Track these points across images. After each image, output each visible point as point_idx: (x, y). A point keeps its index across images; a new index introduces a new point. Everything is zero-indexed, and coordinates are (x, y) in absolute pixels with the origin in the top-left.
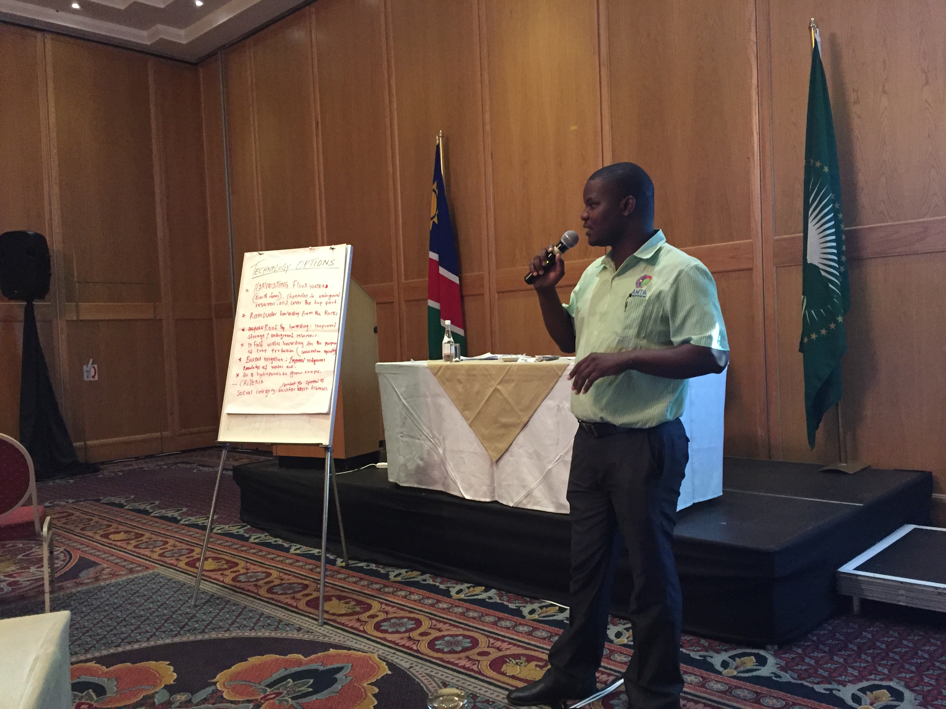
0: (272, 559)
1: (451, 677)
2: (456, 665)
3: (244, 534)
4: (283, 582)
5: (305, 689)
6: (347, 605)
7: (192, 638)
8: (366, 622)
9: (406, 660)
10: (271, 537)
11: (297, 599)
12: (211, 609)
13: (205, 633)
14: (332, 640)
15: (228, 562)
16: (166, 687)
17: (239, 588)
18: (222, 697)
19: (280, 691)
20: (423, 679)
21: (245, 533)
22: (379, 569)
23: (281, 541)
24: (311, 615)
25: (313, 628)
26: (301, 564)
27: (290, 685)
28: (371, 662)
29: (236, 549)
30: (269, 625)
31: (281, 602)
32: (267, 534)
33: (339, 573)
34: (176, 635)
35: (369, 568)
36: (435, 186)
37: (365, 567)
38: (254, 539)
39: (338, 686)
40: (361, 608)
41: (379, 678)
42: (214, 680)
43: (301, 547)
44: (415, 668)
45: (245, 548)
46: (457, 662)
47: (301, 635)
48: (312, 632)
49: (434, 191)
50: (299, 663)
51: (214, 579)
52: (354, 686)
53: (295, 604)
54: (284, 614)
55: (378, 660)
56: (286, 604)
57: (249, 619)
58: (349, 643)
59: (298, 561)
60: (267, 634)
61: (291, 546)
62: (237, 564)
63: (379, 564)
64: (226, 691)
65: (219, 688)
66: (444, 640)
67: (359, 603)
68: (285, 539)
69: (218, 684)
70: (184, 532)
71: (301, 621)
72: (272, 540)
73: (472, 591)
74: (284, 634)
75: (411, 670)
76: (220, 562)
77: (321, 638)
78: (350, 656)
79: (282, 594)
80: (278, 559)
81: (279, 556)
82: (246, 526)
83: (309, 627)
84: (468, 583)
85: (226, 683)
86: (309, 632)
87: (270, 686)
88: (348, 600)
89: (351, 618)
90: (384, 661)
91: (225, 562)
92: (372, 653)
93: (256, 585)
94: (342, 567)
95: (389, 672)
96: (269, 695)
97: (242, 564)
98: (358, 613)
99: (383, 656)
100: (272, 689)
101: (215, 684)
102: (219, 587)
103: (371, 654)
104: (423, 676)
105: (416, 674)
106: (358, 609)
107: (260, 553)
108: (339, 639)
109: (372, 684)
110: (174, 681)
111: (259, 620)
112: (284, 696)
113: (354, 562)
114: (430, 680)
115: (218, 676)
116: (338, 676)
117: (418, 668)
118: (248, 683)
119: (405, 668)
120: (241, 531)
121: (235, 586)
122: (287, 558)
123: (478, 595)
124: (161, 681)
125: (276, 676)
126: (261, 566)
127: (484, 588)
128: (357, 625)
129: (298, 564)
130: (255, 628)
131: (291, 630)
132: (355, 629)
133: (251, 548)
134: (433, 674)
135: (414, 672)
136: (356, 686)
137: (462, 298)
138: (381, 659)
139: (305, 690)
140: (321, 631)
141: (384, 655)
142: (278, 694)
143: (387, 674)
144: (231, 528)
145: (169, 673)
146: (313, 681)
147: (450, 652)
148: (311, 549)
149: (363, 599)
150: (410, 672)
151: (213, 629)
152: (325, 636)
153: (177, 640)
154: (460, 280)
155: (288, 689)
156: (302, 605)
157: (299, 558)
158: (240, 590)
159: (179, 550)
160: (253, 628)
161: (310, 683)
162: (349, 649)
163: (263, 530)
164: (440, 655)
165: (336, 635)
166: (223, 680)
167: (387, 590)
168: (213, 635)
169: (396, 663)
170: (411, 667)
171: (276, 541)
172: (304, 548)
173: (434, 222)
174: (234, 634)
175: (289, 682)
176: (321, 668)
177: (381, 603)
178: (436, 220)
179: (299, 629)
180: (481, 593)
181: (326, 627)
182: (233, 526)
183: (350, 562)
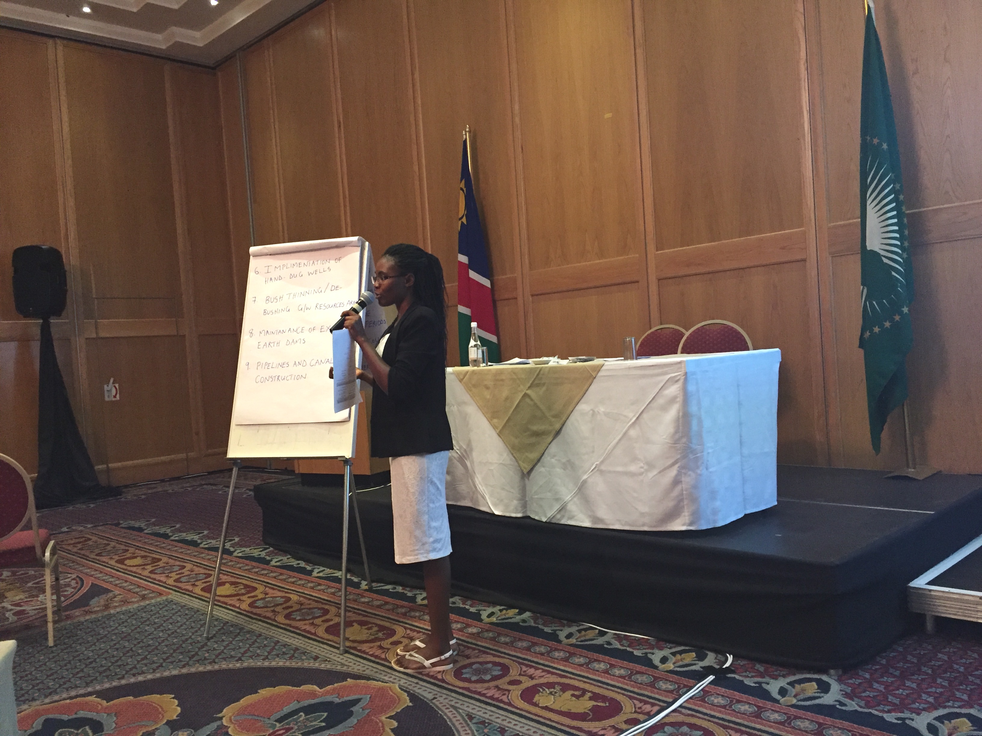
0: (293, 583)
1: (478, 709)
2: (484, 695)
3: (266, 557)
4: (303, 607)
5: (317, 724)
6: (370, 631)
7: (201, 669)
8: (388, 649)
9: (429, 690)
10: (293, 560)
11: (316, 625)
12: (224, 637)
13: (215, 663)
14: (350, 669)
15: (246, 586)
16: (168, 723)
17: (255, 614)
18: (227, 732)
19: (291, 726)
20: (447, 711)
21: (266, 555)
22: (406, 592)
23: (304, 563)
24: (330, 643)
25: (330, 656)
26: (322, 587)
27: (301, 719)
28: (391, 693)
29: (256, 573)
30: (284, 653)
31: (299, 629)
32: (289, 556)
33: (363, 597)
34: (184, 666)
35: (394, 591)
36: (462, 185)
37: (391, 590)
38: (276, 562)
39: (353, 721)
40: (383, 634)
41: (399, 711)
42: (220, 715)
43: (324, 570)
44: (439, 699)
45: (266, 572)
46: (485, 692)
47: (317, 665)
48: (329, 661)
49: (462, 189)
50: (313, 695)
51: (230, 605)
52: (371, 719)
53: (313, 631)
54: (300, 642)
55: (399, 690)
56: (305, 630)
57: (263, 647)
58: (368, 672)
59: (320, 585)
60: (281, 664)
61: (314, 569)
62: (255, 589)
63: (407, 587)
64: (232, 726)
65: (225, 724)
66: (472, 668)
67: (382, 628)
68: (308, 561)
69: (224, 719)
70: (203, 555)
71: (318, 648)
72: (294, 563)
73: (505, 615)
74: (300, 664)
75: (434, 701)
76: (237, 587)
77: (339, 667)
78: (368, 687)
79: (300, 620)
80: (300, 582)
81: (300, 579)
82: (268, 548)
83: (327, 655)
84: (501, 605)
85: (233, 717)
86: (326, 660)
87: (279, 720)
88: (370, 626)
89: (372, 645)
90: (405, 691)
91: (242, 587)
92: (393, 683)
93: (273, 611)
94: (366, 590)
95: (411, 704)
96: (278, 730)
97: (261, 588)
98: (381, 640)
99: (404, 687)
100: (282, 724)
101: (221, 718)
102: (234, 614)
103: (392, 684)
104: (447, 708)
105: (440, 706)
106: (380, 635)
107: (281, 577)
108: (359, 667)
109: (390, 717)
110: (177, 717)
111: (274, 648)
112: (295, 732)
113: (379, 585)
114: (455, 712)
115: (225, 710)
116: (354, 709)
117: (441, 699)
118: (256, 718)
119: (427, 699)
120: (263, 554)
121: (252, 613)
122: (309, 582)
123: (511, 618)
124: (163, 717)
125: (287, 710)
126: (279, 591)
127: (517, 611)
128: (378, 652)
129: (319, 587)
130: (269, 657)
131: (307, 659)
132: (376, 657)
133: (272, 572)
134: (457, 705)
135: (437, 703)
136: (373, 720)
137: (494, 302)
138: (402, 690)
139: (317, 725)
140: (339, 660)
141: (406, 685)
142: (288, 730)
143: (408, 706)
144: (252, 551)
145: (174, 707)
146: (327, 716)
147: (476, 682)
148: (335, 571)
149: (387, 624)
150: (434, 704)
151: (225, 659)
152: (343, 665)
153: (184, 671)
154: (492, 284)
155: (299, 724)
156: (321, 631)
157: (321, 581)
158: (255, 617)
159: (196, 574)
160: (267, 658)
161: (324, 717)
162: (368, 678)
163: (285, 552)
164: (466, 685)
165: (355, 664)
166: (230, 714)
167: (413, 614)
168: (224, 666)
169: (418, 693)
170: (435, 698)
171: (299, 564)
172: (328, 571)
173: (462, 223)
174: (245, 664)
175: (301, 716)
176: (337, 700)
177: (406, 628)
178: (464, 220)
179: (316, 658)
180: (514, 616)
181: (346, 655)
182: (255, 549)
183: (374, 585)
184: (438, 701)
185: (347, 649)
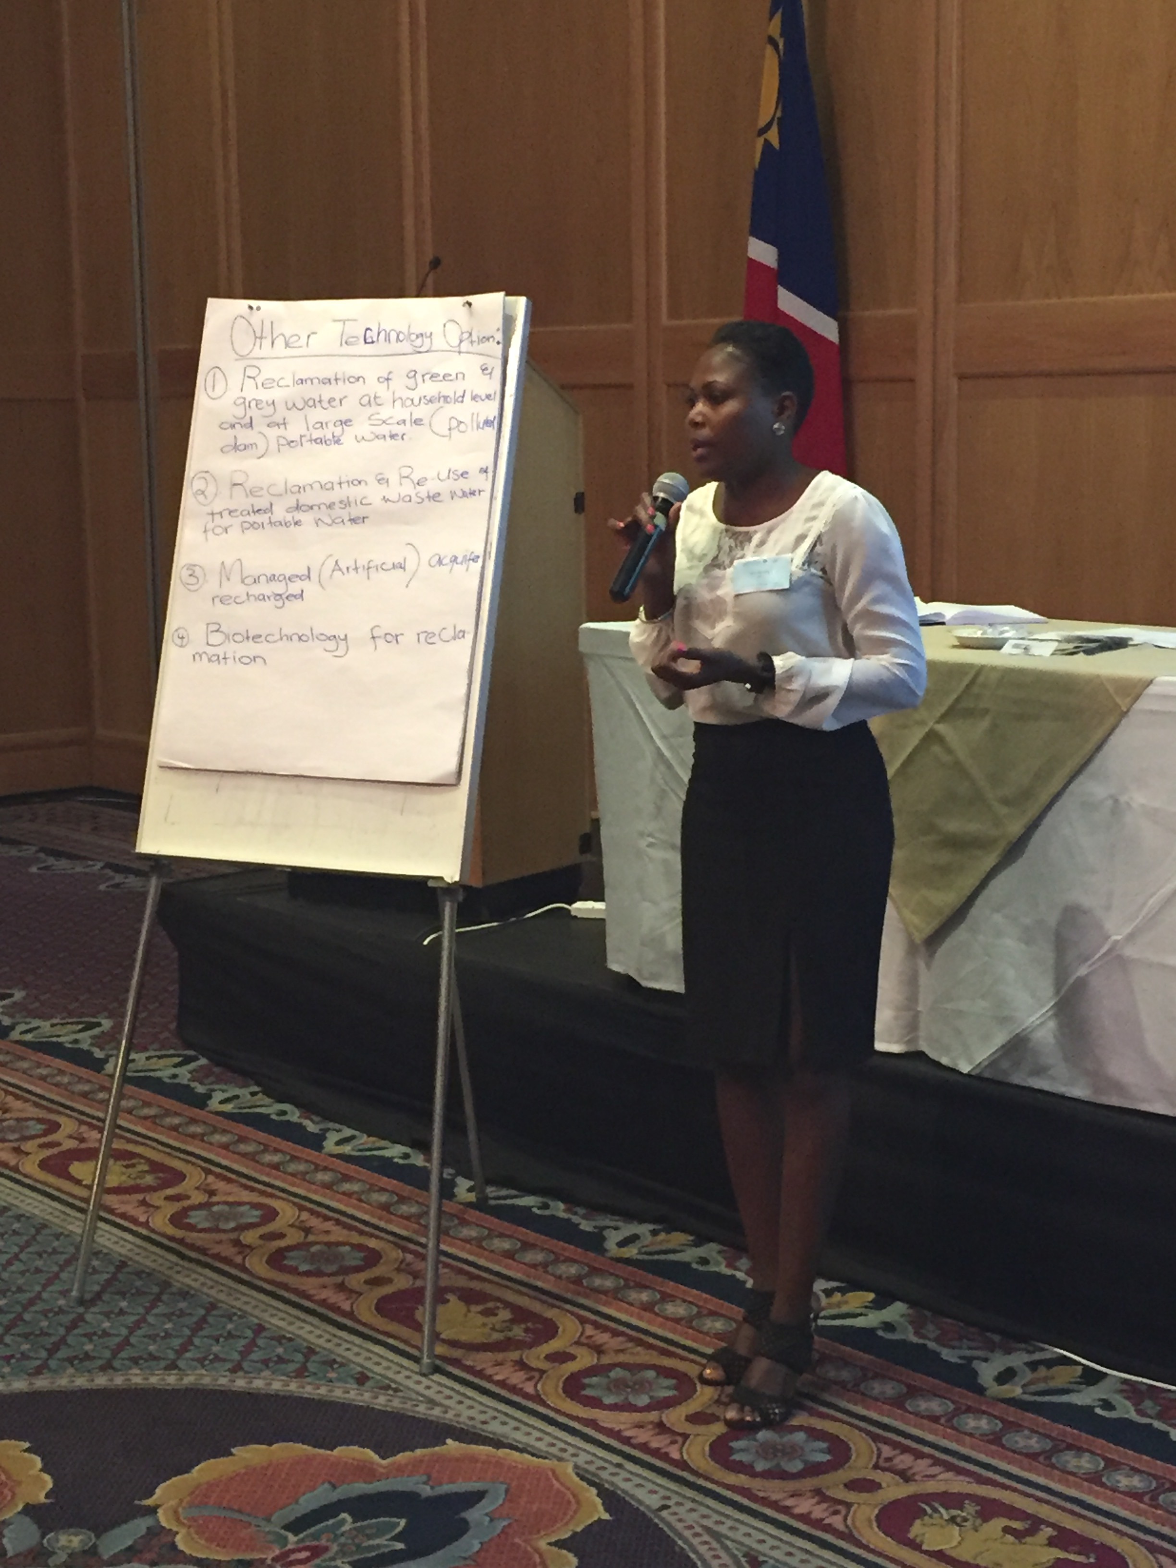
0: (276, 1167)
1: (771, 1542)
2: (786, 1510)
3: (193, 1084)
4: (311, 1238)
5: (385, 1543)
6: (492, 1320)
7: (81, 1382)
8: (542, 1372)
9: (650, 1486)
10: (267, 1101)
11: (351, 1291)
12: (124, 1304)
13: (114, 1369)
14: (450, 1415)
15: (155, 1167)
16: (30, 1510)
17: (192, 1247)
18: (173, 1546)
19: (323, 1542)
20: (695, 1541)
21: (193, 1080)
22: (575, 1219)
23: (297, 1113)
24: (391, 1341)
25: (399, 1378)
26: (355, 1187)
27: (346, 1527)
28: (557, 1485)
29: (175, 1128)
30: (281, 1360)
31: (309, 1297)
32: (256, 1089)
33: (464, 1222)
34: (38, 1371)
35: (547, 1212)
36: (775, 27)
37: (535, 1210)
38: (221, 1102)
39: (470, 1544)
40: (527, 1330)
41: (579, 1529)
42: (149, 1502)
43: (353, 1138)
44: (674, 1509)
45: (199, 1129)
46: (789, 1502)
47: (367, 1396)
48: (396, 1390)
49: (772, 41)
50: (366, 1471)
51: (123, 1216)
52: (513, 1544)
53: (346, 1306)
54: (318, 1332)
55: (577, 1479)
56: (323, 1303)
57: (226, 1338)
58: (495, 1427)
59: (347, 1178)
60: (276, 1386)
61: (328, 1130)
62: (180, 1177)
63: (579, 1204)
64: (183, 1531)
65: (164, 1523)
66: (755, 1440)
67: (521, 1315)
68: (307, 1108)
69: (160, 1512)
70: (25, 1065)
71: (365, 1354)
72: (271, 1108)
73: (839, 1305)
74: (323, 1391)
75: (664, 1513)
76: (133, 1166)
77: (422, 1409)
78: (499, 1463)
79: (308, 1274)
80: (293, 1167)
81: (294, 1158)
82: (194, 1059)
83: (390, 1374)
84: (829, 1279)
85: (180, 1510)
86: (388, 1387)
87: (296, 1526)
88: (490, 1305)
89: (500, 1356)
90: (591, 1483)
91: (146, 1168)
92: (560, 1459)
93: (237, 1243)
94: (470, 1205)
95: (606, 1516)
96: (293, 1551)
97: (194, 1177)
98: (520, 1345)
99: (587, 1471)
100: (301, 1536)
101: (152, 1511)
102: (139, 1241)
103: (556, 1462)
104: (697, 1535)
105: (679, 1526)
106: (518, 1332)
107: (243, 1148)
108: (471, 1413)
109: (560, 1544)
110: (47, 1496)
111: (253, 1343)
112: (333, 1559)
113: (504, 1192)
114: (715, 1544)
115: (158, 1491)
116: (473, 1515)
117: (681, 1510)
118: (237, 1516)
119: (648, 1507)
120: (184, 1074)
121: (181, 1241)
122: (317, 1168)
123: (855, 1316)
124: (14, 1495)
125: (308, 1502)
126: (246, 1187)
127: (871, 1296)
128: (517, 1378)
129: (347, 1187)
130: (245, 1365)
131: (339, 1380)
132: (514, 1389)
133: (215, 1130)
134: (723, 1529)
135: (672, 1519)
136: (518, 1546)
137: (846, 384)
138: (582, 1478)
139: (386, 1546)
140: (420, 1388)
141: (592, 1468)
142: (316, 1552)
143: (600, 1521)
144: (155, 1063)
145: (32, 1472)
146: (407, 1524)
147: (767, 1475)
148: (383, 1143)
149: (536, 1307)
150: (662, 1519)
151: (135, 1361)
152: (432, 1403)
153: (42, 1383)
154: (843, 332)
155: (342, 1540)
156: (366, 1310)
157: (351, 1169)
158: (193, 1255)
159: (18, 1120)
160: (237, 1368)
161: (399, 1529)
162: (498, 1444)
163: (245, 1075)
164: (741, 1480)
165: (461, 1402)
166: (173, 1503)
167: (597, 1282)
168: (136, 1378)
169: (623, 1491)
170: (665, 1507)
171: (284, 1113)
172: (364, 1139)
173: (767, 143)
174: (189, 1380)
175: (343, 1521)
176: (426, 1491)
177: (583, 1321)
178: (773, 136)
179: (362, 1379)
180: (863, 1310)
181: (437, 1377)
182: (160, 1057)
183: (491, 1191)
184: (675, 1514)
185: (438, 1362)
